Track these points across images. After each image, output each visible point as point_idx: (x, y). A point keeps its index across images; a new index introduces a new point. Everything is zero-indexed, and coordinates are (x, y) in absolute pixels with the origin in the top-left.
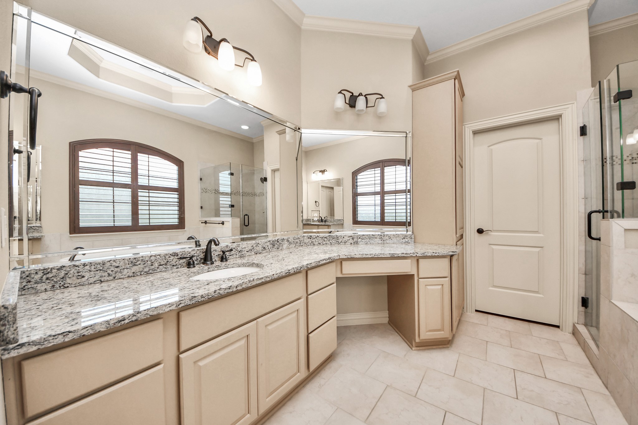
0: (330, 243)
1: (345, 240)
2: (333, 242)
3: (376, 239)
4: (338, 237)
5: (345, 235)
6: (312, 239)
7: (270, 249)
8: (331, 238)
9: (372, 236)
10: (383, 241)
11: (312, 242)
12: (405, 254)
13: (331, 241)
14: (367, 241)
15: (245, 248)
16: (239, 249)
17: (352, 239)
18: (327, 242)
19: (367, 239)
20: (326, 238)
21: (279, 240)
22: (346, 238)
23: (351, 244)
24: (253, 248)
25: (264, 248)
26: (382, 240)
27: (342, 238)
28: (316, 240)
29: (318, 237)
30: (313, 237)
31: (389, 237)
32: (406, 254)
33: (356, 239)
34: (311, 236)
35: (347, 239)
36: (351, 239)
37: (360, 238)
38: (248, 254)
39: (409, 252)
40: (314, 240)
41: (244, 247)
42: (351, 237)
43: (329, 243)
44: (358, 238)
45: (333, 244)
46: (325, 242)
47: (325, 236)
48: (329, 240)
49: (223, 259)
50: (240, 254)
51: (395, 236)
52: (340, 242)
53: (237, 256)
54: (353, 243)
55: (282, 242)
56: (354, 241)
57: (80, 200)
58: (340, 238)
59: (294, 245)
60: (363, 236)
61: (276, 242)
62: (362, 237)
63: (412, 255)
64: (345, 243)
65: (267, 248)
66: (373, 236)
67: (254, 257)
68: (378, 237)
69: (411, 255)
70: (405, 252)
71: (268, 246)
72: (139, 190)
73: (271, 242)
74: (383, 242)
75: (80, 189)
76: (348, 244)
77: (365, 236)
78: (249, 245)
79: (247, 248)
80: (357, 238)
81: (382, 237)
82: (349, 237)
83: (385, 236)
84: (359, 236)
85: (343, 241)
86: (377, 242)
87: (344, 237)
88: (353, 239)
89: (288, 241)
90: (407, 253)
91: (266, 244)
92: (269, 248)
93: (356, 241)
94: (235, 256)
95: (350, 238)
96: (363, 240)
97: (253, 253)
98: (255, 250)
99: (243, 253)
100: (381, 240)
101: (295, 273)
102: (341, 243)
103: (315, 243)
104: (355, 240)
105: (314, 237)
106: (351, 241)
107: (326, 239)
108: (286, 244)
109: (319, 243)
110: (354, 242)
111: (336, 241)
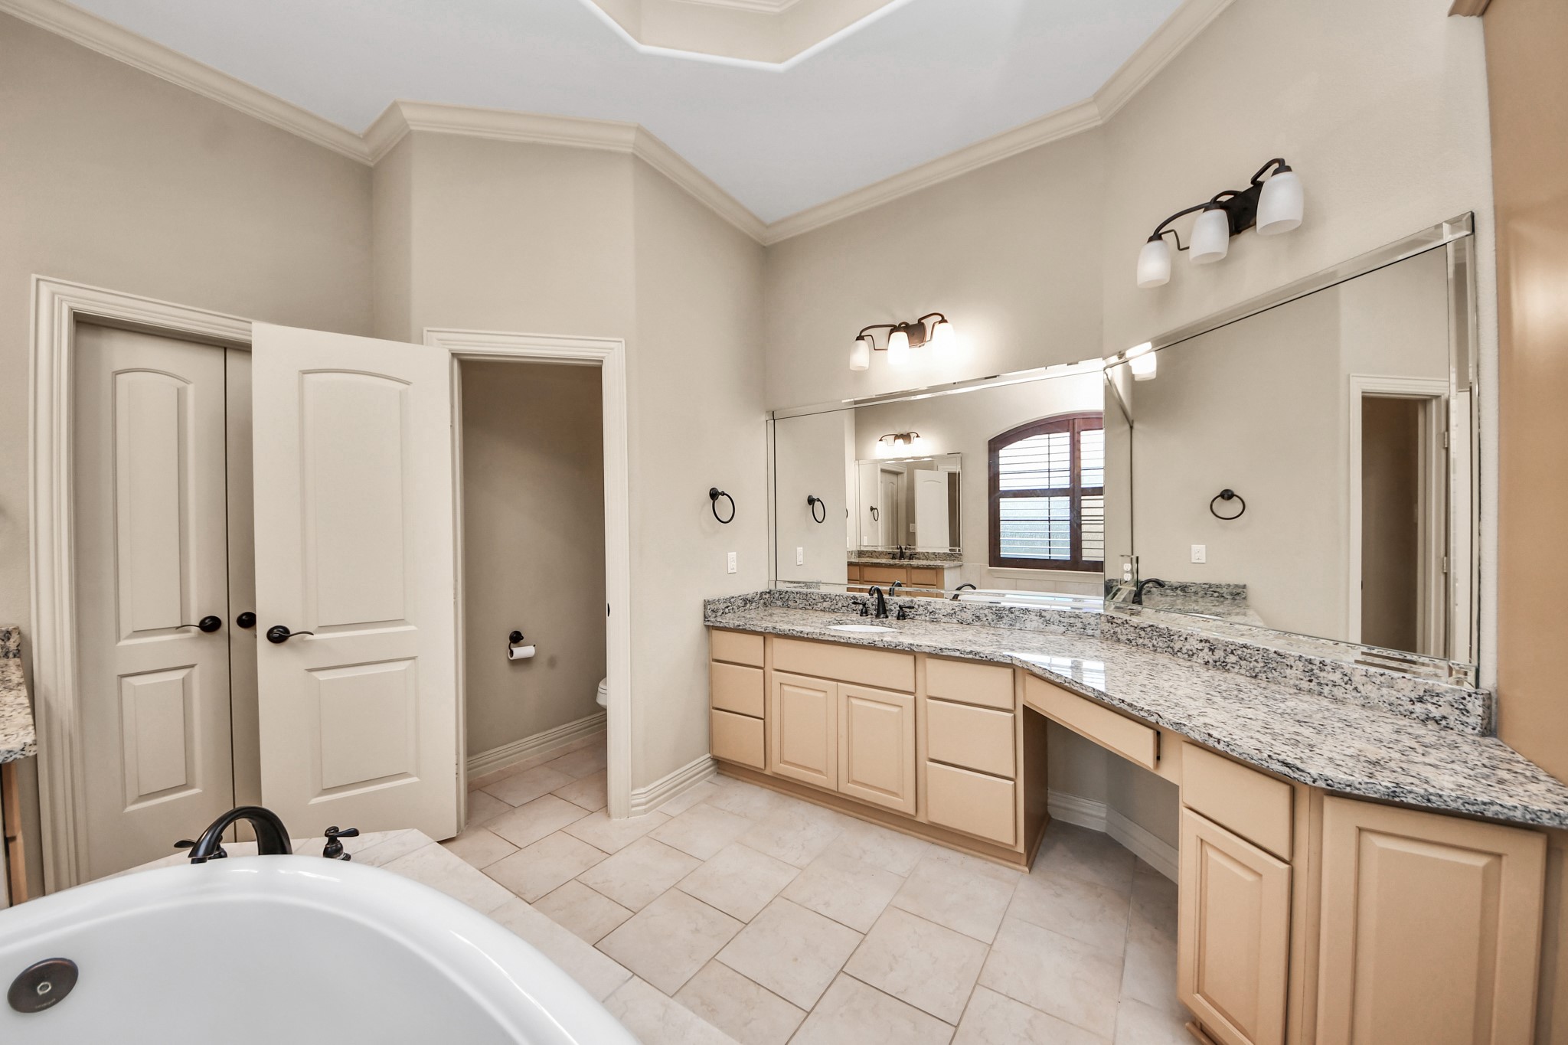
0: (1154, 646)
1: (1189, 648)
2: (1161, 644)
3: (1288, 671)
4: (1172, 633)
5: (1190, 632)
6: (1115, 625)
7: (992, 623)
8: (1155, 633)
9: (1275, 655)
10: (1320, 684)
11: (1115, 633)
12: (1128, 705)
13: (1155, 643)
14: (1257, 670)
15: (940, 609)
16: (930, 609)
17: (1210, 649)
18: (1146, 642)
19: (1256, 661)
20: (1143, 629)
21: (1013, 609)
22: (1194, 643)
23: (1207, 663)
24: (955, 613)
25: (978, 617)
26: (1315, 680)
27: (1181, 638)
28: (1123, 630)
29: (1127, 623)
30: (1117, 622)
31: (1346, 679)
32: (1130, 705)
33: (1222, 654)
34: (1114, 618)
35: (1196, 647)
36: (1206, 650)
37: (1232, 653)
38: (945, 619)
39: (1141, 704)
40: (1118, 630)
41: (938, 607)
42: (1208, 644)
43: (1150, 645)
44: (1229, 650)
45: (1159, 650)
46: (1141, 641)
47: (1142, 625)
48: (1151, 638)
49: (902, 616)
50: (931, 616)
51: (1374, 679)
52: (1176, 650)
53: (927, 619)
54: (1211, 661)
55: (1021, 615)
56: (1216, 657)
57: (1001, 519)
58: (1176, 637)
59: (1063, 629)
60: (1244, 649)
61: (1007, 612)
62: (1240, 653)
63: (1146, 715)
64: (1189, 655)
65: (985, 619)
66: (1279, 659)
67: (955, 626)
68: (1300, 664)
69: (1142, 713)
70: (1128, 700)
71: (986, 616)
72: (1083, 498)
73: (994, 609)
74: (1317, 688)
75: (1001, 504)
76: (1199, 661)
77: (1249, 651)
78: (947, 607)
79: (943, 611)
80: (1225, 650)
81: (1314, 667)
82: (1201, 641)
83: (1328, 668)
84: (1233, 647)
85: (1184, 651)
86: (1292, 682)
87: (1186, 639)
88: (1212, 650)
89: (1041, 616)
90: (1132, 704)
91: (981, 611)
92: (990, 619)
93: (1222, 659)
94: (923, 617)
95: (1203, 644)
96: (1243, 663)
97: (955, 621)
98: (960, 617)
99: (937, 616)
100: (1311, 681)
101: (903, 652)
102: (1179, 654)
103: (1120, 636)
104: (1219, 654)
105: (1119, 621)
106: (1206, 655)
107: (1143, 633)
108: (1034, 622)
109: (1128, 640)
110: (1216, 662)
111: (1166, 645)
